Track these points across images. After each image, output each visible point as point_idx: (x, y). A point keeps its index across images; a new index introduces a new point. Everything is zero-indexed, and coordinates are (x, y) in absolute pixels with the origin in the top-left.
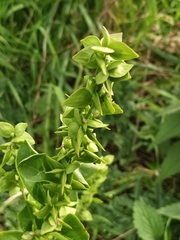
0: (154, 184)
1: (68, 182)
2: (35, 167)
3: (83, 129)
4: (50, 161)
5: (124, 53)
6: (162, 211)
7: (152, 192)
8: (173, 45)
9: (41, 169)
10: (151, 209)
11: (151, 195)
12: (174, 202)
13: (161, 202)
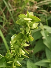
0: (32, 55)
1: (14, 65)
2: (2, 61)
3: (21, 47)
4: (7, 58)
5: (35, 19)
6: (36, 64)
7: (32, 58)
8: (34, 9)
9: (4, 62)
10: (32, 64)
11: (31, 59)
12: (39, 60)
13: (35, 61)
